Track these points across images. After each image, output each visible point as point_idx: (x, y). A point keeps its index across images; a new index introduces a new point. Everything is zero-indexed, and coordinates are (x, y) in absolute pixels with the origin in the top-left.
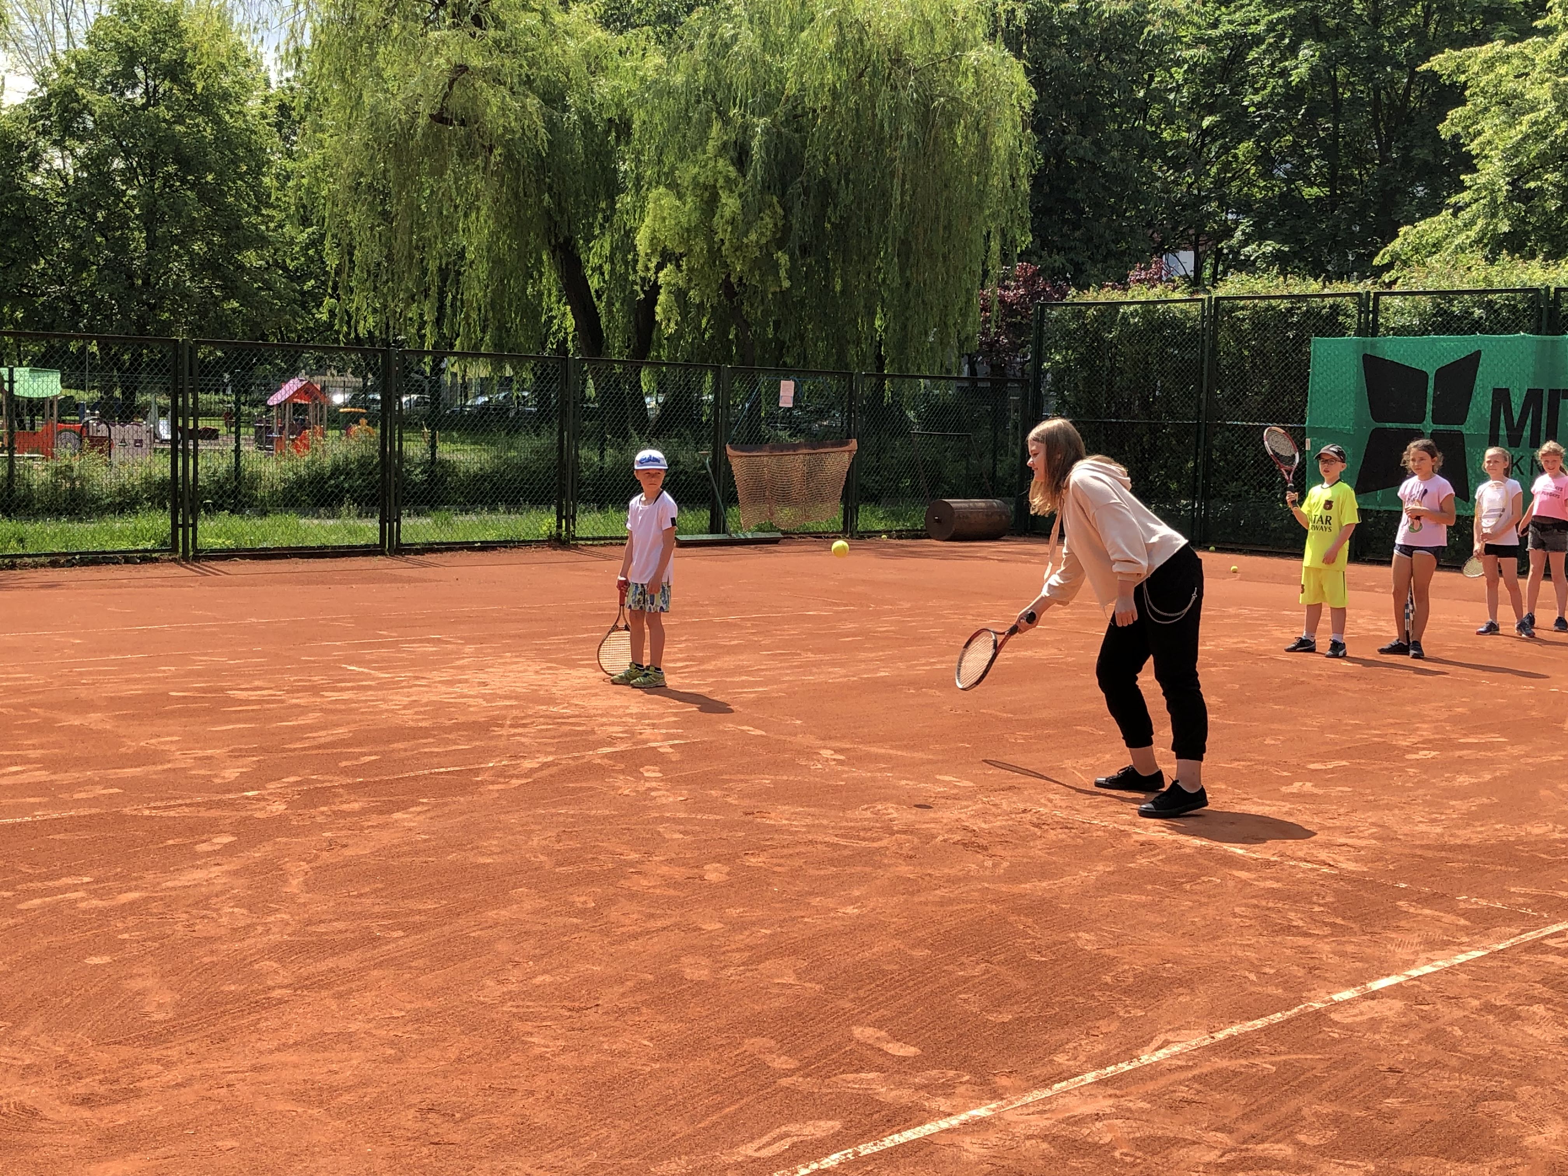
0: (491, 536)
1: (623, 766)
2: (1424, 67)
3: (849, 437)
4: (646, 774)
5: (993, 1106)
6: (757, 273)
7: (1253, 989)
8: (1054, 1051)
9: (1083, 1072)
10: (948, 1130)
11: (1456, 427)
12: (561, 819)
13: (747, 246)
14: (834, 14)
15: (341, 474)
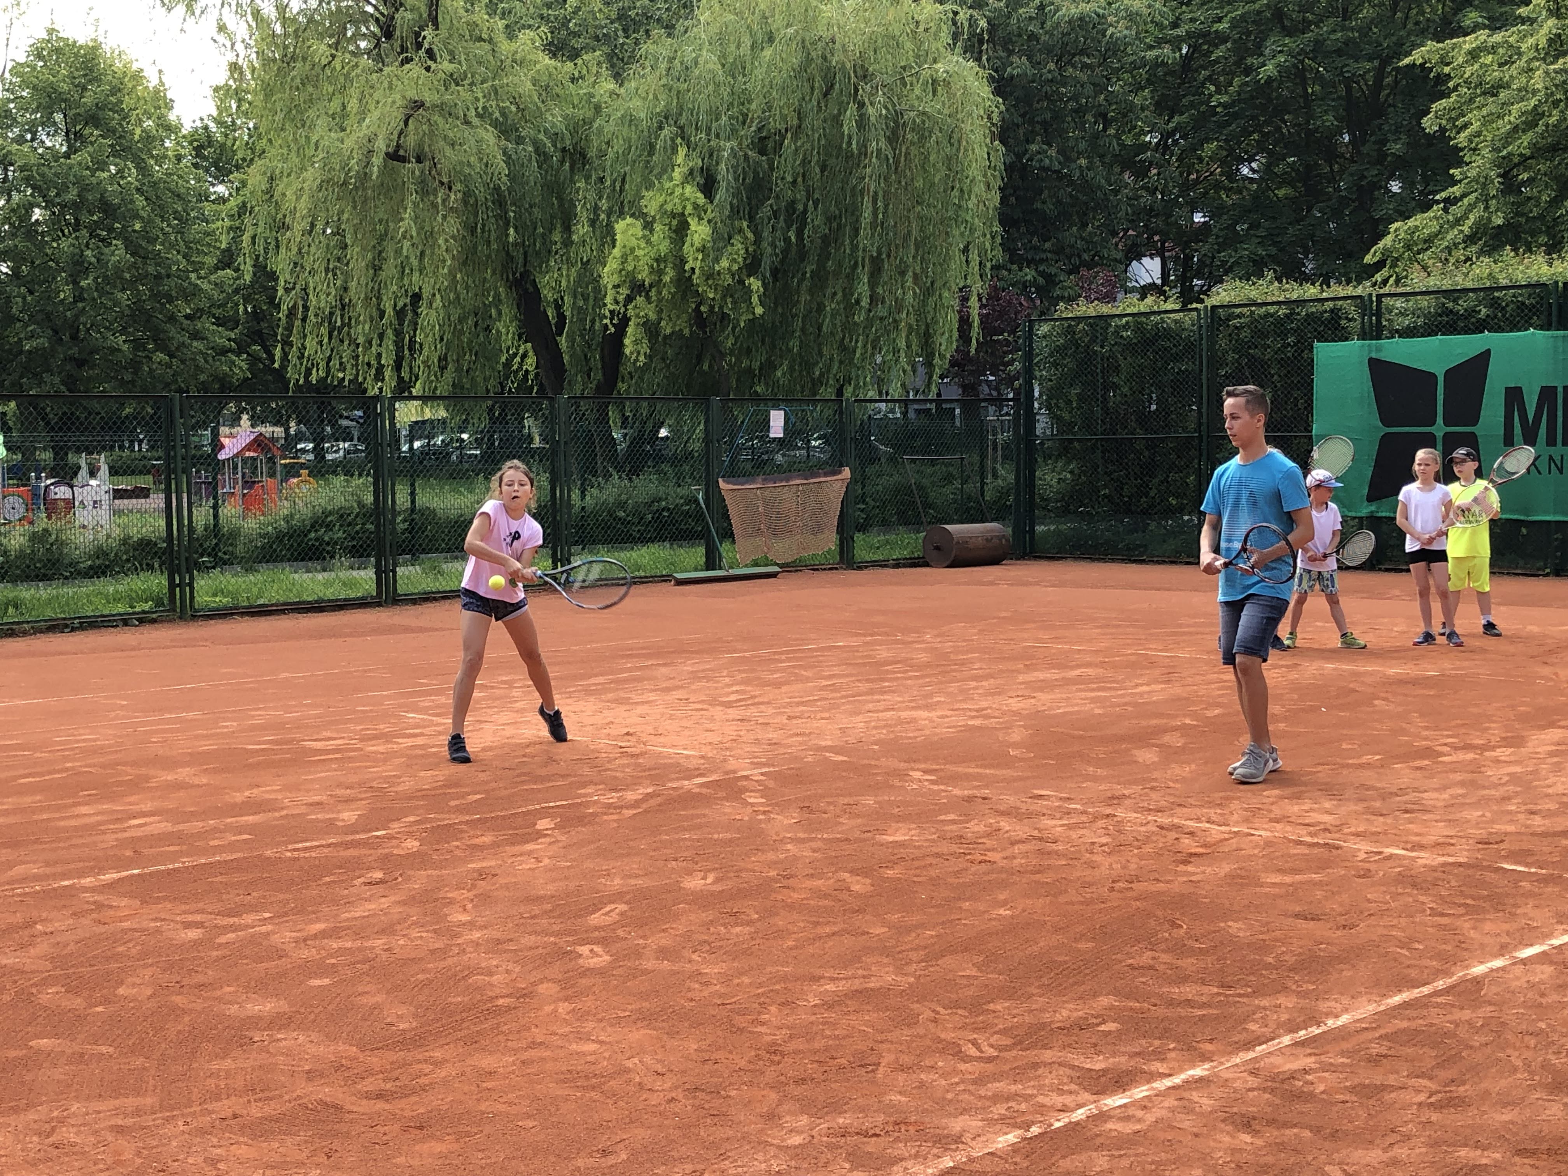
1: (723, 794)
2: (1407, 61)
3: (841, 465)
4: (750, 800)
5: (1207, 1066)
6: (729, 300)
7: (1408, 962)
8: (1244, 1020)
9: (1279, 1036)
10: (1174, 1088)
11: (1468, 429)
12: (689, 843)
13: (719, 273)
14: (797, 32)
15: (321, 526)
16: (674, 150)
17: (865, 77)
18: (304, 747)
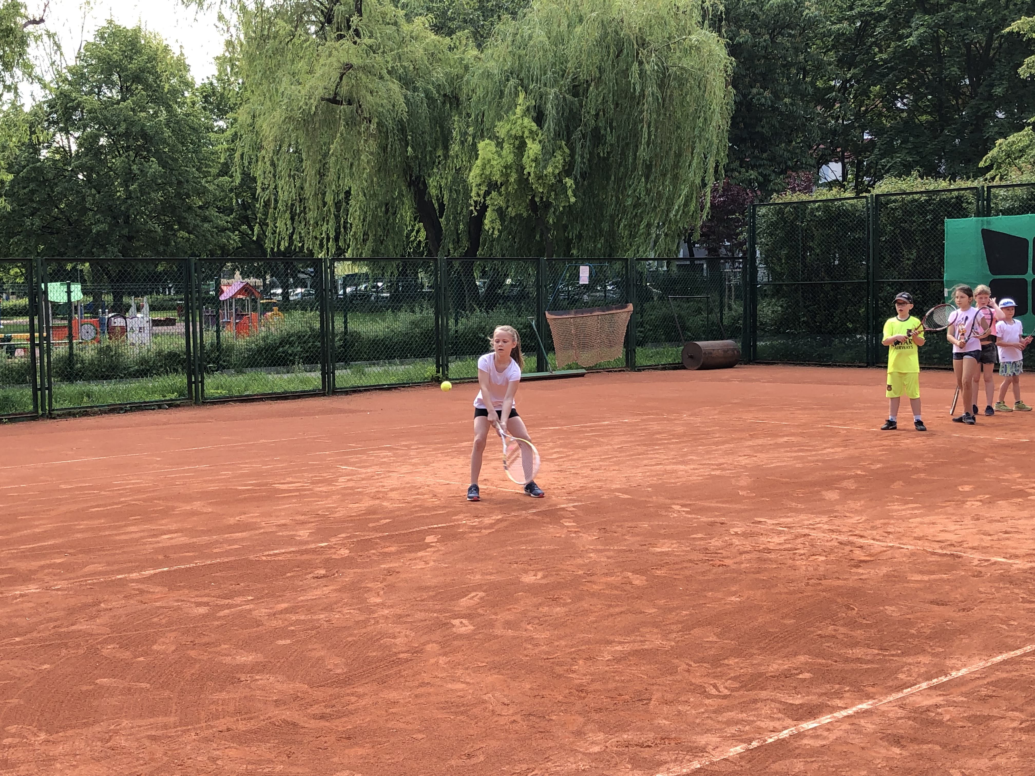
0: (393, 380)
1: (548, 520)
2: (1007, 29)
3: (627, 302)
4: (565, 524)
5: (870, 702)
6: (553, 193)
7: (1007, 634)
8: (896, 672)
9: (919, 683)
10: (848, 717)
12: (525, 552)
13: (546, 175)
14: (598, 14)
15: (286, 343)
16: (517, 95)
17: (643, 44)
18: (274, 488)
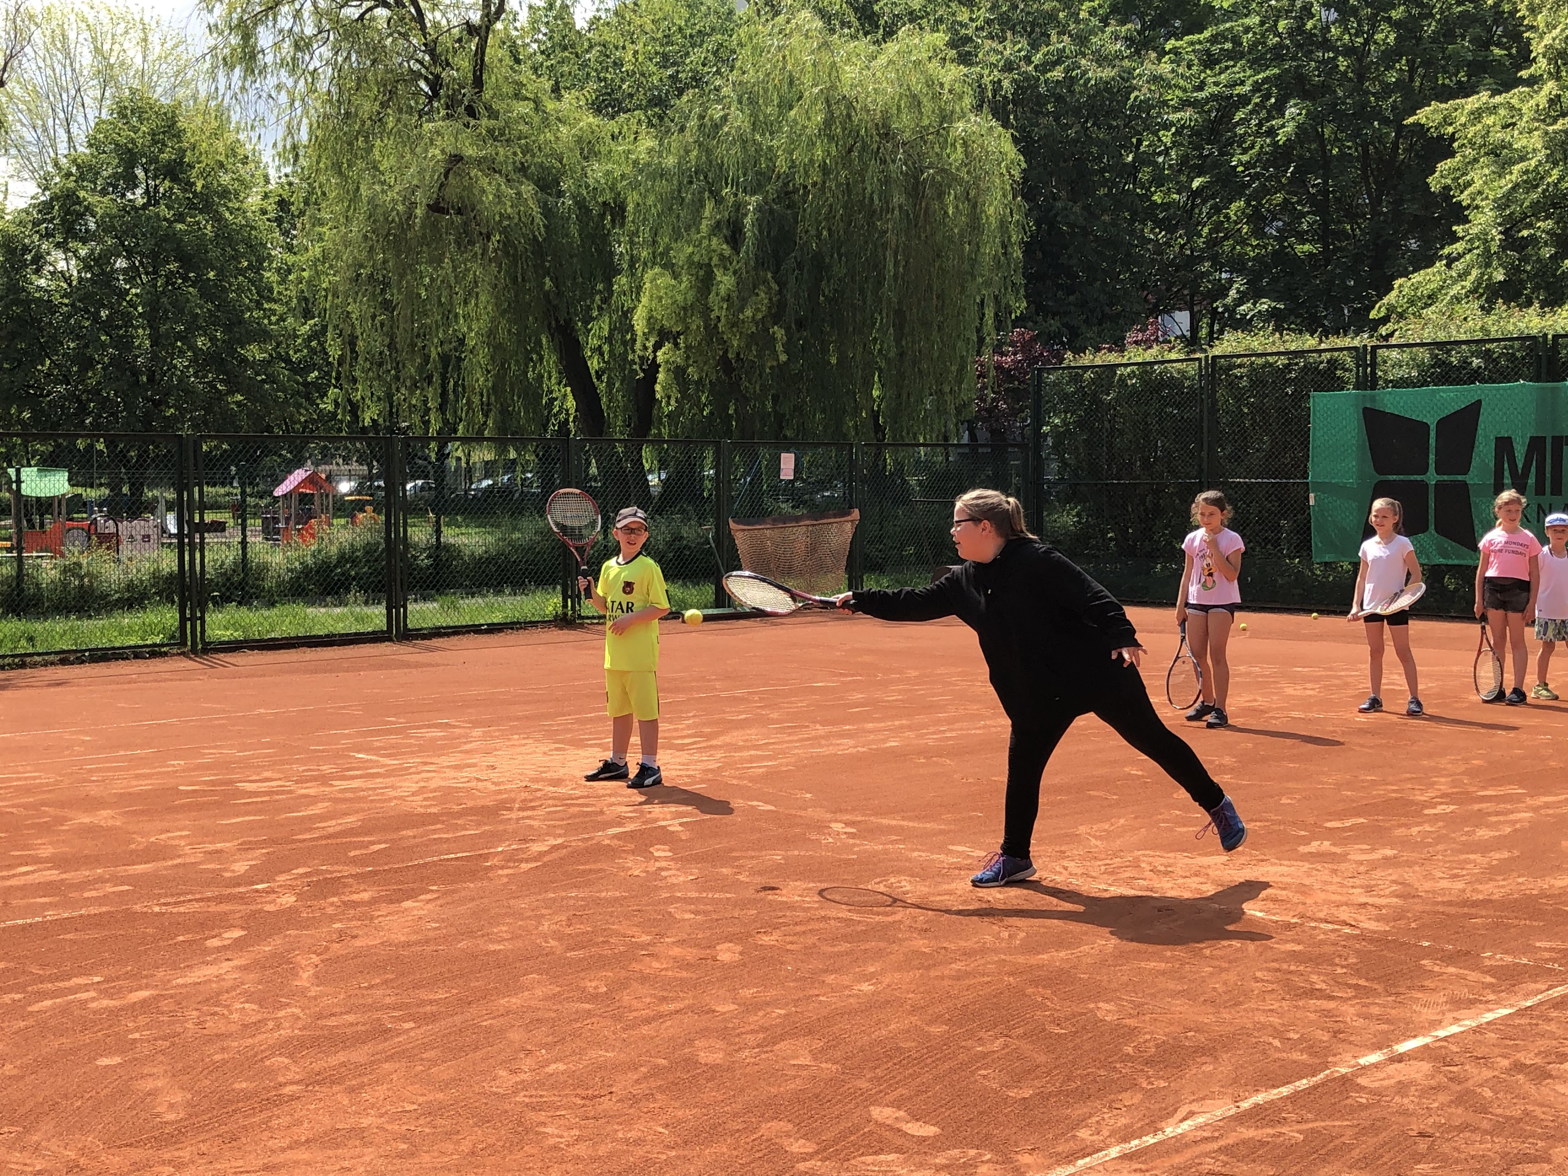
0: (497, 618)
1: (632, 846)
2: (1411, 120)
3: (851, 507)
4: (656, 854)
6: (754, 348)
7: (1277, 1055)
8: (1077, 1126)
9: (1108, 1146)
11: (1460, 478)
12: (572, 902)
13: (743, 322)
14: (822, 91)
15: (347, 562)
16: (702, 204)
18: (237, 789)
